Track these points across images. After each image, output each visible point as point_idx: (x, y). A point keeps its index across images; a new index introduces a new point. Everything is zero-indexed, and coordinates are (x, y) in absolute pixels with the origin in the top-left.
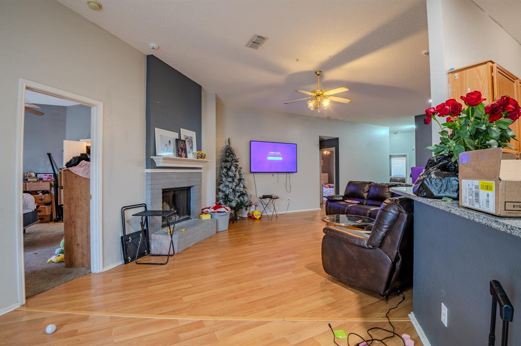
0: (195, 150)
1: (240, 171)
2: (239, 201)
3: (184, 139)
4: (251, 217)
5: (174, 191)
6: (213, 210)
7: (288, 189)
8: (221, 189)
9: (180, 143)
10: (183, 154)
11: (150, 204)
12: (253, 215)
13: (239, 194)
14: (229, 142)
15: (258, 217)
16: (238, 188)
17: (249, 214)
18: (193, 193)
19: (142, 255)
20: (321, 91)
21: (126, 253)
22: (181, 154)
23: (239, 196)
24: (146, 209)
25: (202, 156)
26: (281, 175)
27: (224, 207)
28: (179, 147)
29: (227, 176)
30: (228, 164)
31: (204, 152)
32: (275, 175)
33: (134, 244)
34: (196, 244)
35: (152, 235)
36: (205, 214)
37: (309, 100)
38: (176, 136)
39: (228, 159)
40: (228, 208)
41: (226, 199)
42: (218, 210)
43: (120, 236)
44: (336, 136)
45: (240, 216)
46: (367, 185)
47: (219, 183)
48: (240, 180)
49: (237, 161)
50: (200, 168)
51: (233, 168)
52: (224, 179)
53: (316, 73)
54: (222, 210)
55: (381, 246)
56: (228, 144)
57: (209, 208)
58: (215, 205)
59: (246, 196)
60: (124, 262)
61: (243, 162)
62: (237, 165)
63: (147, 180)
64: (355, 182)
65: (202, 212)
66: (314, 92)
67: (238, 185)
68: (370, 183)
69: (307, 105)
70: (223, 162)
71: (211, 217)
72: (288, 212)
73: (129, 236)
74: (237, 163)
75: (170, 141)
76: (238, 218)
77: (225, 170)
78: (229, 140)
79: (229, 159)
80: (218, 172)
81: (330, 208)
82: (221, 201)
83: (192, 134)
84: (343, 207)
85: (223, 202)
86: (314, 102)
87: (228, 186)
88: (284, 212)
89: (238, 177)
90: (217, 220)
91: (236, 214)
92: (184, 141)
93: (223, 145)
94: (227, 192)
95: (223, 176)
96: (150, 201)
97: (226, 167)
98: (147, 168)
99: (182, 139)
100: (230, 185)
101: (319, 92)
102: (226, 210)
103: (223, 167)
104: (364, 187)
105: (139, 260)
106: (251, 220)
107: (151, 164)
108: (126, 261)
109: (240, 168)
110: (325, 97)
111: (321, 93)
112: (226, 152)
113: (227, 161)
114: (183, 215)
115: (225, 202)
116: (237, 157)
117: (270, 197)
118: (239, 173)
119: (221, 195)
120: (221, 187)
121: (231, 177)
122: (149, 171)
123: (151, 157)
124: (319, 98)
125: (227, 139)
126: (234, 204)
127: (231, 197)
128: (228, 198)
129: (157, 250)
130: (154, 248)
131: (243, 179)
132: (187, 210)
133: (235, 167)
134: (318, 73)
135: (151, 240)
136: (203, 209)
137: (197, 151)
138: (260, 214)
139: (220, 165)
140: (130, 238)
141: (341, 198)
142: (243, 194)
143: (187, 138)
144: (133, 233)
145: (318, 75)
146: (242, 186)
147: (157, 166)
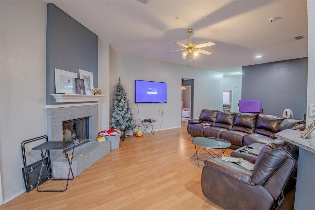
0: (92, 87)
1: (128, 102)
2: (127, 125)
3: (82, 79)
4: (135, 135)
5: (74, 121)
6: (107, 134)
7: (161, 114)
8: (114, 116)
9: (79, 81)
10: (82, 91)
11: (51, 135)
12: (137, 134)
13: (128, 119)
14: (119, 81)
15: (140, 135)
16: (126, 115)
17: (134, 132)
18: (91, 122)
19: (44, 180)
20: (193, 45)
21: (28, 182)
22: (80, 91)
23: (127, 122)
24: (47, 141)
25: (98, 92)
26: (156, 104)
27: (116, 131)
28: (78, 86)
29: (118, 106)
30: (119, 97)
31: (99, 89)
32: (153, 104)
33: (36, 172)
34: (93, 165)
35: (54, 162)
36: (101, 137)
37: (183, 51)
38: (75, 75)
39: (118, 93)
40: (119, 131)
41: (118, 123)
42: (112, 134)
43: (22, 168)
44: (192, 78)
45: (128, 135)
46: (216, 113)
47: (112, 111)
48: (128, 109)
49: (126, 95)
50: (97, 102)
51: (123, 100)
52: (116, 109)
53: (189, 30)
54: (115, 133)
55: (264, 185)
56: (119, 82)
57: (104, 132)
58: (108, 129)
59: (132, 120)
60: (26, 191)
61: (130, 96)
62: (126, 98)
63: (48, 114)
64: (207, 110)
65: (99, 135)
66: (187, 45)
67: (126, 113)
68: (218, 111)
69: (182, 55)
70: (115, 95)
71: (106, 139)
72: (161, 130)
73: (30, 166)
74: (126, 97)
75: (69, 80)
76: (126, 137)
77: (116, 102)
78: (119, 79)
79: (120, 93)
80: (112, 102)
81: (191, 128)
82: (114, 125)
83: (90, 75)
84: (200, 128)
85: (116, 126)
86: (187, 53)
87: (119, 114)
88: (159, 130)
89: (126, 107)
90: (110, 142)
91: (124, 134)
92: (83, 80)
93: (115, 83)
94: (119, 119)
95: (115, 106)
96: (51, 133)
97: (117, 100)
98: (47, 104)
99: (80, 78)
100: (121, 113)
101: (191, 45)
102: (118, 134)
103: (115, 99)
104: (214, 114)
105: (41, 186)
106: (136, 138)
107: (51, 100)
108: (28, 190)
109: (128, 100)
110: (195, 49)
111: (192, 46)
112: (118, 88)
113: (118, 95)
114: (83, 139)
115: (117, 126)
116: (126, 92)
117: (149, 121)
118: (127, 104)
119: (113, 120)
120: (113, 114)
121: (121, 107)
122: (49, 107)
123: (51, 95)
124: (190, 50)
125: (119, 78)
126: (123, 127)
127: (121, 122)
128: (119, 122)
129: (58, 175)
130: (56, 173)
131: (130, 108)
132: (86, 135)
133: (125, 99)
134: (190, 31)
135: (53, 166)
136: (99, 133)
137: (94, 88)
138: (142, 133)
139: (113, 98)
140: (31, 168)
141: (198, 121)
142: (130, 120)
143: (85, 77)
144: (34, 163)
145: (190, 32)
146: (130, 114)
147: (57, 101)
